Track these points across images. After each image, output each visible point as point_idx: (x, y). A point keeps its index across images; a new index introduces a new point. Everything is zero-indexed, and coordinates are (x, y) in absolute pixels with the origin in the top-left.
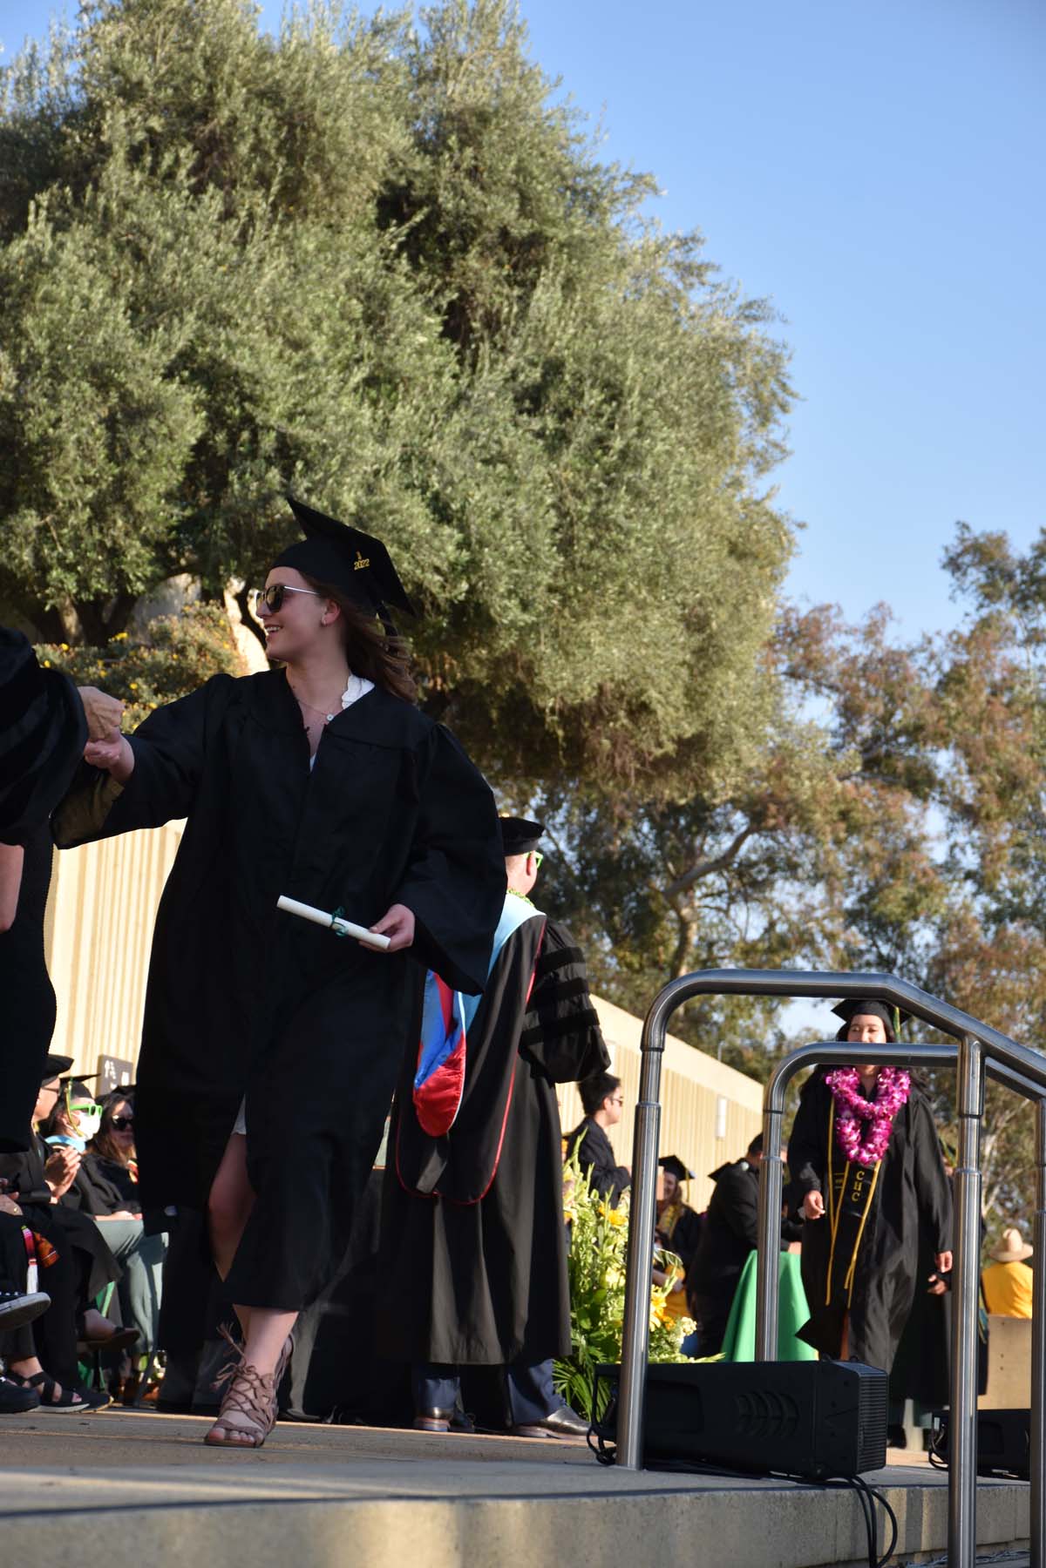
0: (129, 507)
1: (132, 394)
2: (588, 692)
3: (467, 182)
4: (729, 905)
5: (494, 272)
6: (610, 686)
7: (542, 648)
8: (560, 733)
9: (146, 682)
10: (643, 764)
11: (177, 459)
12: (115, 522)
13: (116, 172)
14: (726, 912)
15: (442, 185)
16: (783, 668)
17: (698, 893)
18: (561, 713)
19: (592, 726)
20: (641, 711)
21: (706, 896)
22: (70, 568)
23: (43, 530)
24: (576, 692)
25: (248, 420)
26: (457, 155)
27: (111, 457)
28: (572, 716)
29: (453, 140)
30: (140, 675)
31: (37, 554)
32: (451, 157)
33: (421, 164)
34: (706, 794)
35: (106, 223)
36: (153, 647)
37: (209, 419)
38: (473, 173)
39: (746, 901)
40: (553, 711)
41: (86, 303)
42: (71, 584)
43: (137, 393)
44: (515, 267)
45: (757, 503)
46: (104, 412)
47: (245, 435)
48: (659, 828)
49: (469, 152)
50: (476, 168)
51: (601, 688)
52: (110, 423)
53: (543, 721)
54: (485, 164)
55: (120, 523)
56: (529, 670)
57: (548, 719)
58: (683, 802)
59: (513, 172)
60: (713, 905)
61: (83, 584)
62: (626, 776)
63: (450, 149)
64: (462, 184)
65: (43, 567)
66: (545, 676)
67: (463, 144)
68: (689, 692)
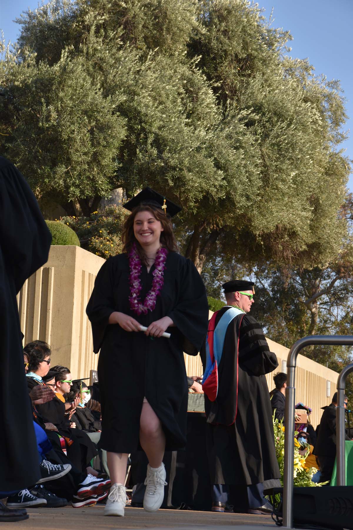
0: (99, 163)
1: (99, 120)
2: (272, 229)
3: (222, 36)
4: (330, 307)
5: (233, 71)
6: (281, 226)
7: (255, 212)
8: (262, 243)
9: (105, 229)
10: (295, 255)
11: (117, 145)
12: (93, 169)
13: (92, 38)
14: (329, 310)
15: (213, 38)
16: (348, 216)
17: (318, 303)
18: (262, 236)
19: (275, 241)
20: (293, 235)
21: (321, 304)
22: (77, 186)
23: (67, 173)
24: (267, 228)
25: (143, 129)
26: (218, 26)
27: (93, 145)
28: (266, 237)
29: (216, 20)
30: (103, 227)
31: (65, 181)
32: (216, 27)
33: (204, 31)
34: (320, 266)
35: (88, 56)
36: (107, 216)
37: (128, 130)
38: (225, 32)
39: (337, 305)
40: (259, 235)
41: (82, 87)
42: (78, 193)
43: (101, 120)
44: (241, 68)
45: (336, 154)
46: (89, 128)
47: (142, 135)
48: (303, 278)
49: (223, 24)
50: (226, 30)
51: (277, 227)
52: (91, 132)
53: (256, 239)
54: (229, 29)
55: (95, 169)
56: (250, 220)
57: (257, 239)
58: (311, 269)
59: (240, 32)
60: (324, 307)
61: (82, 192)
62: (288, 259)
63: (215, 24)
64: (220, 37)
65: (67, 187)
66: (256, 223)
67: (220, 22)
68: (311, 227)
